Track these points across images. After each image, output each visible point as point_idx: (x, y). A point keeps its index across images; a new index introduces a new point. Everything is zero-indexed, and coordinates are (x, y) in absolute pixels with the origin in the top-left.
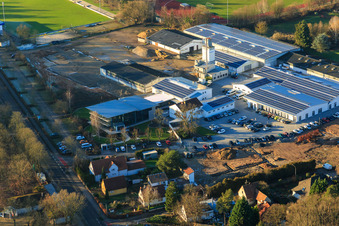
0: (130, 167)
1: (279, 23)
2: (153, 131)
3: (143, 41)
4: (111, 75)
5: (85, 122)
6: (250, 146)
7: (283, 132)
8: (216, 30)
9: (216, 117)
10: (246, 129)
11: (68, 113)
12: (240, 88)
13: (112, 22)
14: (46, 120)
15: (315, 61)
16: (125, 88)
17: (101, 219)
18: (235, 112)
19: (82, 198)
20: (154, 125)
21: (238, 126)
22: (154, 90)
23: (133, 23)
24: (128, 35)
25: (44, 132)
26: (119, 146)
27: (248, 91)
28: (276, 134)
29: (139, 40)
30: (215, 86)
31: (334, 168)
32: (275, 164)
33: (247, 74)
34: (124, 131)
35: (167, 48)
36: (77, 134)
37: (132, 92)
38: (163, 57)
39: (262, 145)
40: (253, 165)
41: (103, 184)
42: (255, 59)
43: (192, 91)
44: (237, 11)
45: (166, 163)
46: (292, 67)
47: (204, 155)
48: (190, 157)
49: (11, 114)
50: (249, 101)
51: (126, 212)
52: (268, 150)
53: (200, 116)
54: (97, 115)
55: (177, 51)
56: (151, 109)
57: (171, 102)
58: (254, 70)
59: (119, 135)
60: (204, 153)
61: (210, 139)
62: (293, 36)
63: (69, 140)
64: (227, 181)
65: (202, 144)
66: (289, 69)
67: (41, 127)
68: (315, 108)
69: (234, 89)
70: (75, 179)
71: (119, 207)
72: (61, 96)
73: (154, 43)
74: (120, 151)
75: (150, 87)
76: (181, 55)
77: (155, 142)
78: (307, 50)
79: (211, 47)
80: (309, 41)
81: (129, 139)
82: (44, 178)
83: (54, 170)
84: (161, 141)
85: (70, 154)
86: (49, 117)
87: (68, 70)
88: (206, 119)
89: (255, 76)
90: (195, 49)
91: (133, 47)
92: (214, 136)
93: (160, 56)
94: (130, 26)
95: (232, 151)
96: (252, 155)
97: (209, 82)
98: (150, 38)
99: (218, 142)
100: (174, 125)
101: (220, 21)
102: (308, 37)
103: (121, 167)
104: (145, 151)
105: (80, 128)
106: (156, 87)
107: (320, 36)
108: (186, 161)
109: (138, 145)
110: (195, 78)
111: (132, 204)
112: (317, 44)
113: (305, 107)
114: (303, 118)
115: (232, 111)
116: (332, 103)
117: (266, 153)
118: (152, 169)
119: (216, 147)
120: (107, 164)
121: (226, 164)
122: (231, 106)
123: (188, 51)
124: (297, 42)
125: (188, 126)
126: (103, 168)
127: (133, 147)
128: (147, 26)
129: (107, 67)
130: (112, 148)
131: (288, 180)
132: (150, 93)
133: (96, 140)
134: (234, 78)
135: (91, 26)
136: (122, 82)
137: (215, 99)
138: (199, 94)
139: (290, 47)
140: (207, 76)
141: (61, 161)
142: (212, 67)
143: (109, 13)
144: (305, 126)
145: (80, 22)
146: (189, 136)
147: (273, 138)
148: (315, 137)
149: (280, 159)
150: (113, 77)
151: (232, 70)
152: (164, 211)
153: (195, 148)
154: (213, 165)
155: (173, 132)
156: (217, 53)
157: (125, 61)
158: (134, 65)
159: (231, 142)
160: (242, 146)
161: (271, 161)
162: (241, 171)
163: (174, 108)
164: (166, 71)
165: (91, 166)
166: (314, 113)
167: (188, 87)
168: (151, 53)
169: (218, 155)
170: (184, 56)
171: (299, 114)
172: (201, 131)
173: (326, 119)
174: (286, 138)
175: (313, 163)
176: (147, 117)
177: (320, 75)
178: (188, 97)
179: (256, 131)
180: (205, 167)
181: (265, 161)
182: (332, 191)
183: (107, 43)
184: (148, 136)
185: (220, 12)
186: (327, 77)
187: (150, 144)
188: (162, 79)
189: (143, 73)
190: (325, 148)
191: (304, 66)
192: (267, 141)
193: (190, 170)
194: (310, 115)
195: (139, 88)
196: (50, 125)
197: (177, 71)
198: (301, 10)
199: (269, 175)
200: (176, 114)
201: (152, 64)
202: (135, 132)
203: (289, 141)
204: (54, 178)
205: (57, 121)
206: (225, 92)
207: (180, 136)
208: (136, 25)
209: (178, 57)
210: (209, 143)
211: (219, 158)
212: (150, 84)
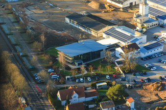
0: (87, 95)
2: (104, 67)
4: (73, 23)
5: (54, 59)
9: (149, 58)
11: (42, 51)
14: (26, 56)
16: (83, 33)
20: (104, 63)
22: (104, 35)
25: (24, 65)
26: (79, 78)
30: (148, 33)
34: (82, 67)
35: (114, 3)
36: (48, 68)
37: (88, 36)
38: (111, 10)
41: (67, 108)
43: (132, 37)
45: (114, 94)
47: (141, 87)
48: (131, 88)
53: (138, 56)
54: (64, 54)
55: (121, 6)
56: (102, 50)
57: (117, 46)
59: (79, 69)
60: (140, 85)
61: (145, 74)
63: (42, 73)
65: (139, 78)
67: (22, 61)
70: (46, 102)
72: (37, 38)
74: (80, 82)
75: (102, 33)
76: (123, 8)
77: (105, 76)
79: (146, 4)
81: (86, 72)
82: (24, 102)
83: (32, 95)
84: (110, 75)
85: (43, 83)
86: (29, 54)
87: (42, 17)
88: (142, 59)
90: (134, 4)
91: (88, 2)
92: (148, 72)
93: (108, 9)
95: (162, 85)
97: (144, 30)
99: (152, 77)
100: (119, 63)
103: (80, 96)
104: (98, 83)
105: (51, 63)
108: (128, 92)
109: (93, 77)
110: (134, 27)
115: (162, 53)
118: (103, 97)
119: (149, 80)
120: (71, 93)
121: (157, 95)
122: (160, 49)
123: (129, 5)
125: (129, 64)
126: (67, 96)
127: (89, 78)
129: (71, 17)
130: (74, 79)
133: (62, 73)
134: (163, 27)
137: (148, 44)
140: (143, 25)
141: (37, 88)
142: (146, 19)
150: (75, 25)
153: (135, 81)
154: (147, 95)
155: (118, 68)
156: (150, 9)
157: (83, 13)
158: (90, 16)
159: (161, 77)
163: (119, 50)
164: (113, 20)
165: (59, 94)
167: (129, 34)
168: (102, 6)
169: (151, 87)
170: (125, 10)
172: (139, 68)
176: (99, 56)
178: (129, 42)
180: (142, 96)
184: (100, 71)
187: (101, 77)
188: (110, 27)
193: (131, 99)
195: (93, 33)
196: (29, 61)
197: (120, 21)
201: (103, 15)
202: (91, 68)
204: (32, 101)
205: (34, 58)
206: (156, 38)
207: (124, 72)
209: (121, 10)
210: (145, 78)
211: (152, 89)
212: (101, 31)
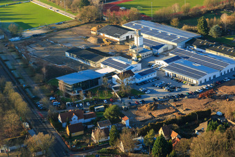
0: (86, 117)
1: (186, 19)
2: (102, 93)
3: (95, 33)
4: (73, 56)
5: (55, 88)
6: (167, 101)
7: (189, 92)
8: (144, 24)
9: (144, 83)
10: (164, 90)
11: (44, 82)
12: (160, 63)
13: (73, 21)
14: (29, 87)
15: (211, 43)
16: (82, 65)
17: (66, 152)
18: (157, 79)
19: (53, 137)
20: (102, 89)
21: (159, 88)
22: (102, 66)
23: (88, 21)
24: (85, 29)
25: (27, 95)
26: (78, 103)
27: (166, 64)
28: (184, 93)
29: (92, 32)
30: (143, 62)
31: (223, 115)
32: (184, 113)
33: (165, 53)
34: (82, 93)
35: (111, 37)
36: (50, 96)
37: (87, 67)
38: (108, 43)
39: (175, 101)
40: (169, 114)
41: (67, 128)
42: (170, 43)
43: (127, 65)
44: (158, 11)
45: (110, 114)
46: (195, 48)
47: (136, 108)
48: (126, 109)
49: (5, 83)
50: (167, 71)
51: (83, 147)
52: (179, 104)
53: (133, 82)
54: (63, 83)
55: (117, 39)
56: (100, 78)
57: (113, 73)
58: (170, 51)
59: (78, 96)
60: (136, 107)
61: (140, 97)
62: (196, 28)
63: (44, 100)
64: (151, 124)
65: (134, 101)
66: (194, 50)
67: (26, 92)
68: (211, 75)
69: (156, 64)
70: (49, 126)
71: (78, 144)
72: (39, 71)
73: (102, 34)
74: (79, 106)
75: (100, 63)
76: (120, 42)
77: (102, 100)
78: (205, 37)
79: (140, 35)
80: (207, 30)
81: (85, 98)
82: (28, 126)
83: (35, 121)
84: (107, 100)
85: (45, 109)
86: (31, 86)
87: (43, 54)
88: (137, 84)
89: (170, 54)
90: (130, 37)
91: (88, 38)
92: (142, 95)
93: (106, 43)
94: (86, 23)
95: (155, 105)
96: (168, 107)
97: (140, 59)
98: (99, 31)
99: (146, 99)
100: (116, 88)
101: (147, 18)
102: (206, 27)
103: (79, 117)
104: (96, 106)
105: (52, 92)
106: (103, 63)
107: (214, 27)
108: (123, 112)
109: (91, 102)
110: (130, 57)
111: (87, 141)
112: (212, 32)
113: (204, 75)
114: (203, 82)
115: (155, 78)
116: (223, 72)
117: (178, 106)
118: (101, 118)
119: (144, 102)
120: (70, 115)
121: (150, 114)
122: (154, 75)
123: (125, 39)
124: (199, 31)
125: (125, 89)
126: (67, 118)
127: (87, 103)
128: (97, 23)
129: (70, 51)
130: (74, 105)
131: (193, 123)
132: (100, 68)
133: (63, 100)
134: (157, 56)
135: (59, 24)
136: (80, 61)
137: (143, 70)
138: (132, 67)
139: (194, 35)
140: (138, 55)
141: (39, 114)
142: (141, 49)
143: (71, 15)
144: (204, 87)
145: (51, 21)
146: (126, 96)
147: (182, 96)
148: (211, 94)
149: (187, 110)
150: (75, 58)
151: (155, 51)
152: (108, 145)
153: (130, 103)
154: (142, 114)
155: (115, 93)
156: (145, 40)
157: (83, 47)
158: (88, 49)
159: (154, 99)
160: (161, 101)
161: (181, 111)
162: (161, 118)
163: (115, 77)
164: (110, 52)
165: (59, 117)
166: (210, 78)
167: (125, 63)
168: (100, 41)
169: (145, 107)
170: (122, 43)
171: (200, 79)
172: (134, 92)
173: (219, 82)
174: (192, 95)
175: (209, 111)
176: (97, 83)
177: (214, 53)
178: (125, 70)
179: (171, 91)
180: (137, 116)
181: (177, 111)
182: (221, 129)
183: (70, 35)
184: (98, 96)
185: (147, 13)
186: (219, 54)
187: (99, 102)
188: (107, 58)
189: (94, 54)
190: (218, 102)
191: (204, 47)
192: (178, 97)
193: (126, 118)
194: (208, 80)
195: (92, 64)
196: (32, 91)
197: (117, 53)
198: (202, 10)
199: (179, 120)
200: (117, 81)
201: (101, 49)
202: (89, 94)
203: (193, 98)
204: (35, 126)
205: (37, 88)
206: (150, 66)
207: (120, 96)
208: (90, 22)
209: (119, 43)
210: (139, 100)
211: (146, 110)
212: (99, 62)
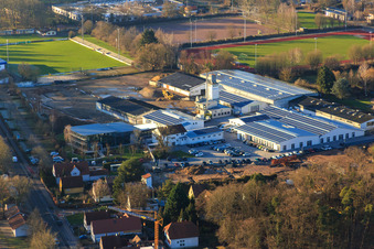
3: (154, 84)
4: (106, 109)
6: (223, 166)
7: (261, 158)
10: (225, 154)
13: (127, 68)
15: (327, 103)
16: (118, 121)
18: (223, 141)
21: (218, 152)
22: (144, 120)
23: (150, 68)
24: (141, 79)
29: (151, 83)
35: (178, 90)
39: (235, 166)
41: (60, 182)
43: (181, 120)
46: (302, 109)
47: (172, 171)
50: (239, 132)
52: (239, 170)
55: (186, 93)
61: (184, 160)
65: (174, 163)
66: (300, 111)
69: (230, 124)
73: (165, 86)
75: (142, 117)
76: (190, 97)
81: (103, 157)
88: (188, 145)
91: (141, 89)
92: (189, 158)
93: (166, 96)
94: (146, 72)
96: (221, 173)
97: (208, 118)
98: (162, 81)
99: (192, 163)
112: (335, 89)
114: (288, 148)
115: (219, 140)
116: (324, 137)
117: (235, 172)
119: (187, 165)
120: (69, 168)
121: (190, 178)
122: (218, 137)
135: (103, 70)
136: (115, 115)
138: (188, 124)
140: (207, 112)
142: (215, 104)
143: (128, 60)
145: (92, 66)
146: (164, 156)
147: (248, 162)
150: (108, 110)
153: (166, 165)
155: (149, 152)
159: (204, 163)
160: (216, 166)
166: (302, 144)
167: (178, 118)
168: (158, 93)
169: (186, 171)
171: (284, 143)
173: (312, 150)
174: (263, 162)
177: (327, 116)
179: (234, 156)
181: (231, 177)
183: (115, 85)
186: (334, 117)
189: (139, 106)
192: (241, 163)
195: (130, 119)
200: (158, 138)
203: (264, 165)
207: (155, 156)
208: (152, 71)
209: (187, 99)
